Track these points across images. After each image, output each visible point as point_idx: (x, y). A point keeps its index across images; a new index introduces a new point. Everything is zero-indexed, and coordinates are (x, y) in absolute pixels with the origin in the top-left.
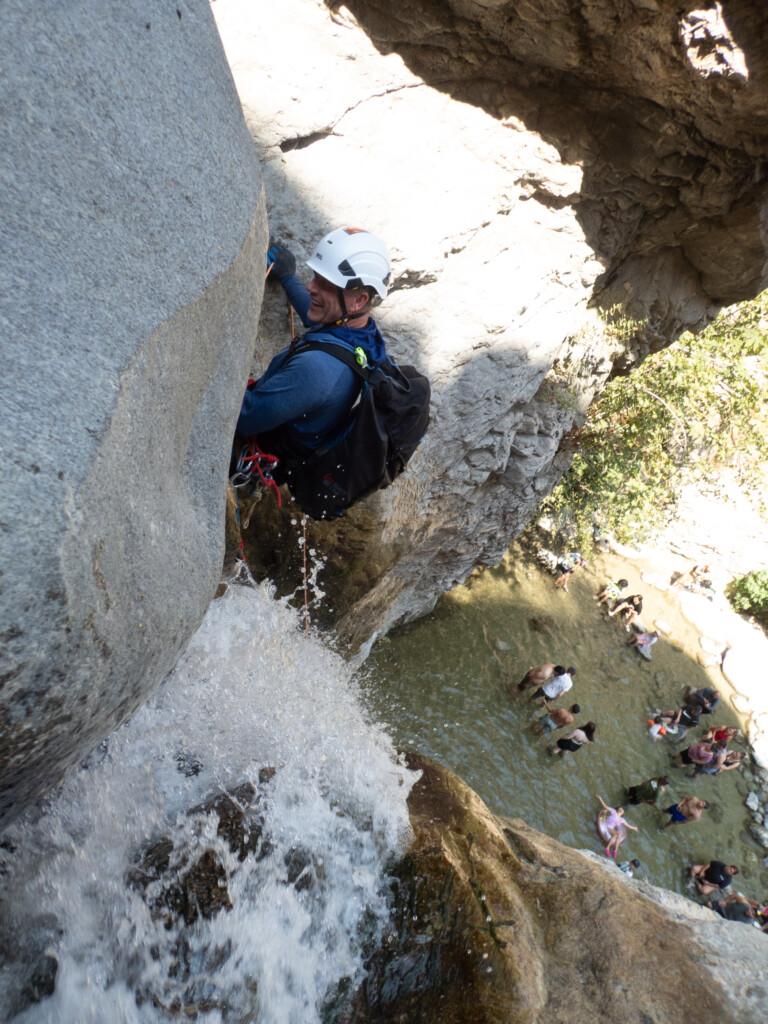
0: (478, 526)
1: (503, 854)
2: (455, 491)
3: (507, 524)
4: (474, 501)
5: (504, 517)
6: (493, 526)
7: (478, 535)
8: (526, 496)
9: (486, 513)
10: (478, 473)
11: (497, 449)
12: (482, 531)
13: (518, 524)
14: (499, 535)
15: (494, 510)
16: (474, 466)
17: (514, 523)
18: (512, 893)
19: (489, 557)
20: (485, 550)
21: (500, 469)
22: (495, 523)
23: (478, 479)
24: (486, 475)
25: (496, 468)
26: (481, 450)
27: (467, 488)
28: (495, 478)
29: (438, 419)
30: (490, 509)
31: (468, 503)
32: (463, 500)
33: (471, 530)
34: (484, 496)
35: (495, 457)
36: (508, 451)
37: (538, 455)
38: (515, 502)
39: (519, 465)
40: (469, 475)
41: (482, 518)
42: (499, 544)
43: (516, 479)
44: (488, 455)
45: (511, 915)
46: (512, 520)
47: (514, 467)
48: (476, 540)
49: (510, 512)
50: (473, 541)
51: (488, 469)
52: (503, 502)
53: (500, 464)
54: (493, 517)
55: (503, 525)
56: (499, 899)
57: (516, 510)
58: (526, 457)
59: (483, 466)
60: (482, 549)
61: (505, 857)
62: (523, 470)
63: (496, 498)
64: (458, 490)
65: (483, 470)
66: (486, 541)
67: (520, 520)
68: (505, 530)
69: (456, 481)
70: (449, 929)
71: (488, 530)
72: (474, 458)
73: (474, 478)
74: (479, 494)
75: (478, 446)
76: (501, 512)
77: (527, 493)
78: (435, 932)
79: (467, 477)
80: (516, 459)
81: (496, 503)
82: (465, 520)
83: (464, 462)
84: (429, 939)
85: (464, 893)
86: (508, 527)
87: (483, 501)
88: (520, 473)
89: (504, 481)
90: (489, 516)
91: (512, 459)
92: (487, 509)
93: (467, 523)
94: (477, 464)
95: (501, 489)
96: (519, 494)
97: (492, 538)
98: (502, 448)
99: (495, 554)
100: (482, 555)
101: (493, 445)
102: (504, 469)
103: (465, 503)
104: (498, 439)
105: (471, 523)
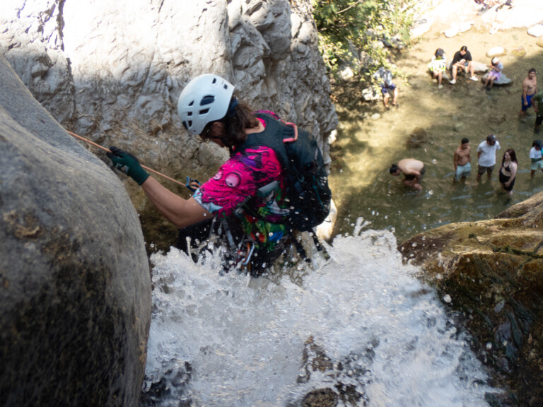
0: (296, 108)
1: (503, 225)
2: (253, 97)
3: (313, 87)
4: (274, 92)
5: (306, 83)
6: (306, 98)
7: (303, 114)
8: (303, 53)
9: (292, 93)
10: (254, 68)
11: (248, 39)
12: (302, 109)
13: (320, 79)
14: (317, 100)
15: (295, 86)
16: (247, 67)
17: (317, 81)
18: (528, 233)
19: (328, 123)
20: (319, 121)
21: (265, 50)
22: (305, 95)
23: (259, 72)
24: (261, 64)
25: (262, 52)
26: (238, 51)
27: (259, 86)
28: (270, 60)
29: (188, 58)
30: (291, 88)
31: (272, 98)
32: (266, 99)
33: (294, 116)
34: (277, 83)
35: (253, 46)
36: (258, 33)
37: (279, 15)
38: (302, 66)
39: (274, 34)
40: (250, 77)
41: (292, 99)
42: (324, 106)
43: (283, 45)
44: (247, 50)
45: (538, 240)
46: (314, 80)
47: (274, 39)
48: (306, 120)
49: (306, 76)
50: (305, 122)
51: (257, 59)
52: (295, 74)
53: (261, 47)
54: (299, 91)
55: (311, 90)
56: (522, 242)
57: (308, 70)
58: (273, 24)
59: (253, 60)
60: (316, 122)
61: (506, 225)
62: (281, 35)
63: (286, 76)
64: (255, 94)
65: (255, 63)
66: (313, 114)
67: (319, 75)
68: (317, 92)
69: (247, 89)
70: (508, 284)
71: (306, 104)
72: (240, 62)
73: (256, 75)
74: (272, 84)
75: (234, 50)
76: (300, 82)
77: (303, 51)
78: (502, 294)
79: (250, 79)
80: (268, 32)
81: (290, 80)
82: (283, 112)
83: (237, 71)
84: (503, 302)
85: (496, 259)
86: (316, 88)
87: (280, 86)
88: (281, 39)
89: (277, 57)
90: (295, 94)
91: (265, 36)
92: (289, 90)
93: (287, 113)
94: (247, 63)
95: (283, 65)
96: (298, 56)
97: (314, 107)
98: (251, 35)
99: (329, 117)
100: (321, 126)
101: (243, 39)
102: (268, 48)
103: (270, 100)
104: (241, 30)
105: (289, 110)
